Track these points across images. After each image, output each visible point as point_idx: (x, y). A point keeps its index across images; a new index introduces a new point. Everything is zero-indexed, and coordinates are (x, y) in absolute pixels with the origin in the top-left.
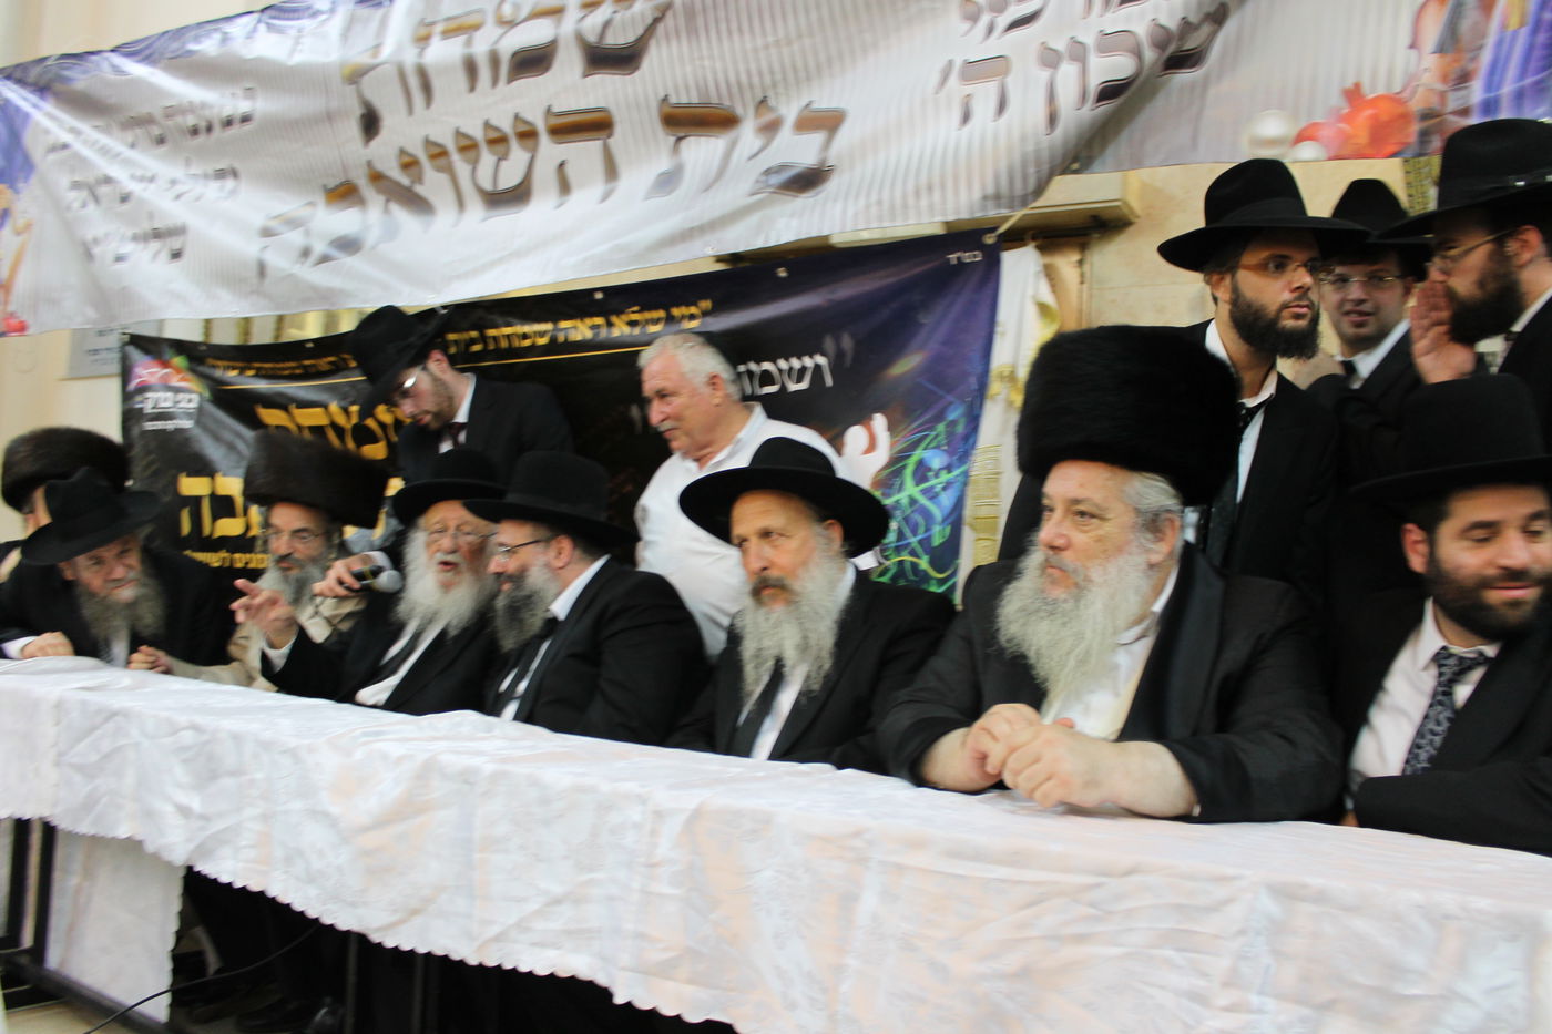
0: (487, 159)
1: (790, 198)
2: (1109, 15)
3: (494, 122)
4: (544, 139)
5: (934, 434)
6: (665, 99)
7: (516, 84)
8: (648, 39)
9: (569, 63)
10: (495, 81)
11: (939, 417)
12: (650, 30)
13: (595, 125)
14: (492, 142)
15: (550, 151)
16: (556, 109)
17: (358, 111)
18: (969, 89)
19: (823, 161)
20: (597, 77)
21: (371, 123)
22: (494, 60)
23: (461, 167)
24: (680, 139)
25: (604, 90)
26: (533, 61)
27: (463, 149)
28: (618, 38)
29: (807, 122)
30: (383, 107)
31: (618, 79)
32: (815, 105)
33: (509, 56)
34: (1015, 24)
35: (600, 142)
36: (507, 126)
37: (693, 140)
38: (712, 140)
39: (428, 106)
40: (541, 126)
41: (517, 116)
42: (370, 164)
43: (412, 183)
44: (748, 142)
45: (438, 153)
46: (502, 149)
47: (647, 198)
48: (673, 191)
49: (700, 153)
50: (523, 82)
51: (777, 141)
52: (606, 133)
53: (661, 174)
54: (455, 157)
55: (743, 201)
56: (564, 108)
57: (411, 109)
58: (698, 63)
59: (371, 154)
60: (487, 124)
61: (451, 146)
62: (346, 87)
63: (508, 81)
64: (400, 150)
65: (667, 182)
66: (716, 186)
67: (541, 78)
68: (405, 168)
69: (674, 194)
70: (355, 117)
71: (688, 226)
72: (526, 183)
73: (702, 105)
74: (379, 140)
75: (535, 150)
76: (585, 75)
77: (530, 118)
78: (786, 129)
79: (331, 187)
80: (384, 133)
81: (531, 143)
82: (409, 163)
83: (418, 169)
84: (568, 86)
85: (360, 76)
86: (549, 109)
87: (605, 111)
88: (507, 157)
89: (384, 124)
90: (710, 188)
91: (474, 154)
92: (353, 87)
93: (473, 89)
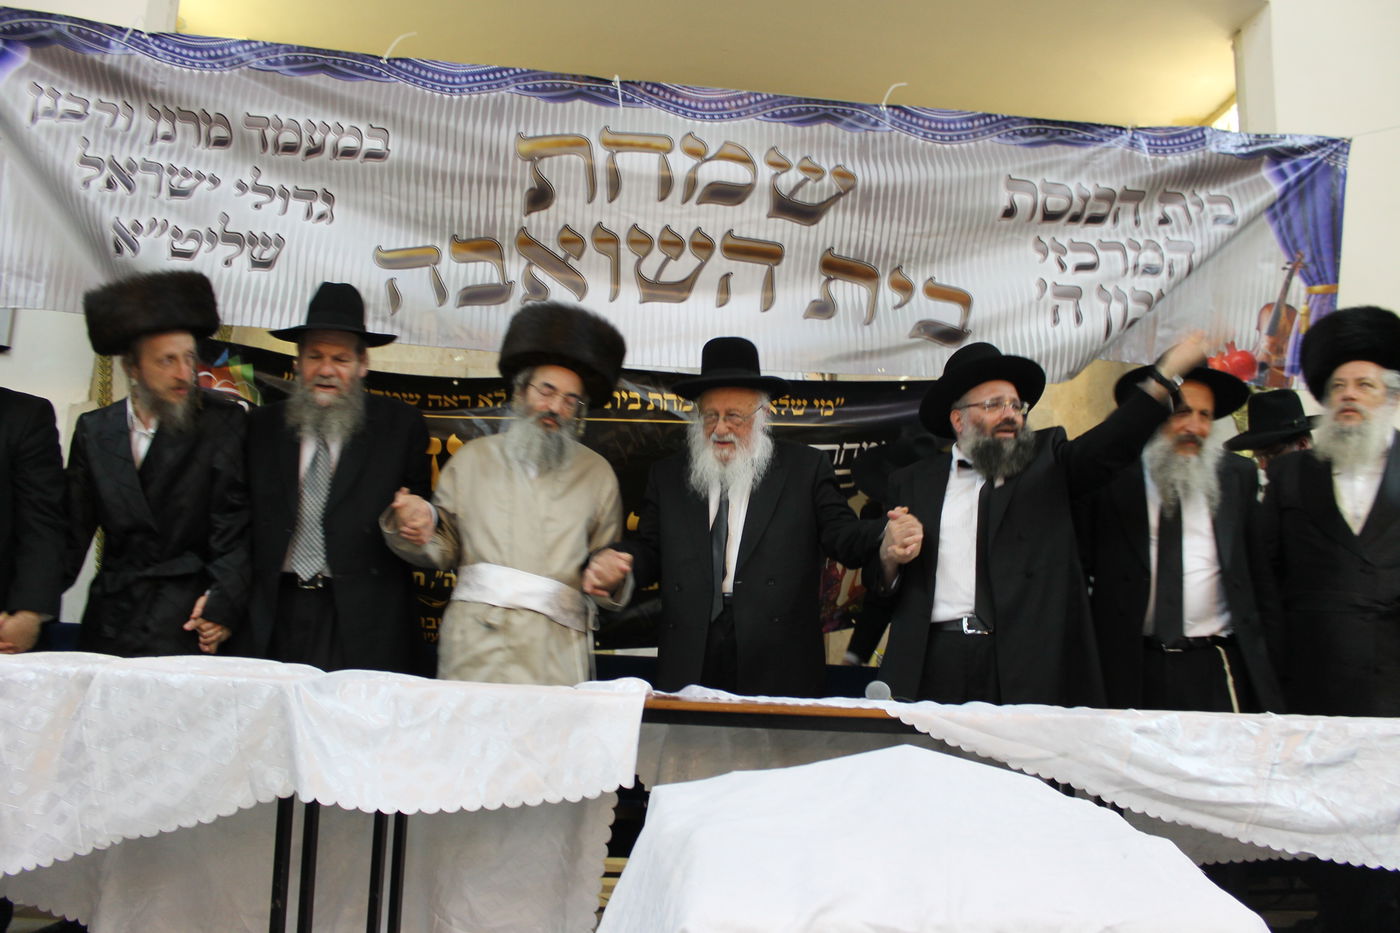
0: (656, 256)
1: (937, 345)
2: (1136, 278)
3: (675, 229)
4: (718, 253)
6: (830, 250)
7: (704, 206)
8: (829, 206)
9: (758, 204)
10: (685, 200)
12: (834, 199)
13: (769, 254)
14: (664, 243)
15: (719, 263)
16: (736, 233)
17: (529, 183)
18: (1058, 302)
19: (964, 326)
20: (780, 221)
21: (540, 197)
22: (691, 184)
23: (628, 258)
24: (829, 280)
26: (727, 194)
27: (632, 242)
28: (808, 197)
29: (936, 292)
30: (559, 188)
31: (797, 226)
32: (937, 281)
33: (705, 184)
34: (1080, 267)
35: (766, 267)
36: (686, 235)
37: (840, 282)
38: (855, 286)
39: (611, 200)
40: (718, 243)
41: (698, 230)
42: (523, 229)
43: (567, 256)
44: (888, 295)
45: (606, 239)
46: (674, 251)
47: (806, 317)
48: (830, 317)
49: (847, 293)
50: (712, 206)
51: (914, 300)
52: (774, 261)
53: (814, 301)
54: (624, 246)
55: (905, 340)
56: (744, 235)
57: (591, 198)
58: (862, 232)
59: (530, 222)
60: (667, 228)
61: (622, 237)
62: (519, 161)
63: (699, 202)
64: (566, 227)
65: (823, 309)
66: (875, 323)
67: (730, 208)
68: (564, 242)
69: (833, 319)
70: (522, 188)
71: (861, 349)
72: (689, 282)
73: (856, 261)
74: (543, 213)
75: (707, 259)
76: (769, 216)
77: (710, 234)
78: (919, 293)
79: (464, 238)
80: (552, 209)
81: (705, 253)
82: (571, 239)
83: (579, 246)
84: (753, 220)
85: (541, 157)
86: (730, 232)
87: (780, 246)
88: (677, 258)
89: (555, 202)
90: (869, 323)
91: (645, 248)
92: (528, 163)
93: (662, 199)
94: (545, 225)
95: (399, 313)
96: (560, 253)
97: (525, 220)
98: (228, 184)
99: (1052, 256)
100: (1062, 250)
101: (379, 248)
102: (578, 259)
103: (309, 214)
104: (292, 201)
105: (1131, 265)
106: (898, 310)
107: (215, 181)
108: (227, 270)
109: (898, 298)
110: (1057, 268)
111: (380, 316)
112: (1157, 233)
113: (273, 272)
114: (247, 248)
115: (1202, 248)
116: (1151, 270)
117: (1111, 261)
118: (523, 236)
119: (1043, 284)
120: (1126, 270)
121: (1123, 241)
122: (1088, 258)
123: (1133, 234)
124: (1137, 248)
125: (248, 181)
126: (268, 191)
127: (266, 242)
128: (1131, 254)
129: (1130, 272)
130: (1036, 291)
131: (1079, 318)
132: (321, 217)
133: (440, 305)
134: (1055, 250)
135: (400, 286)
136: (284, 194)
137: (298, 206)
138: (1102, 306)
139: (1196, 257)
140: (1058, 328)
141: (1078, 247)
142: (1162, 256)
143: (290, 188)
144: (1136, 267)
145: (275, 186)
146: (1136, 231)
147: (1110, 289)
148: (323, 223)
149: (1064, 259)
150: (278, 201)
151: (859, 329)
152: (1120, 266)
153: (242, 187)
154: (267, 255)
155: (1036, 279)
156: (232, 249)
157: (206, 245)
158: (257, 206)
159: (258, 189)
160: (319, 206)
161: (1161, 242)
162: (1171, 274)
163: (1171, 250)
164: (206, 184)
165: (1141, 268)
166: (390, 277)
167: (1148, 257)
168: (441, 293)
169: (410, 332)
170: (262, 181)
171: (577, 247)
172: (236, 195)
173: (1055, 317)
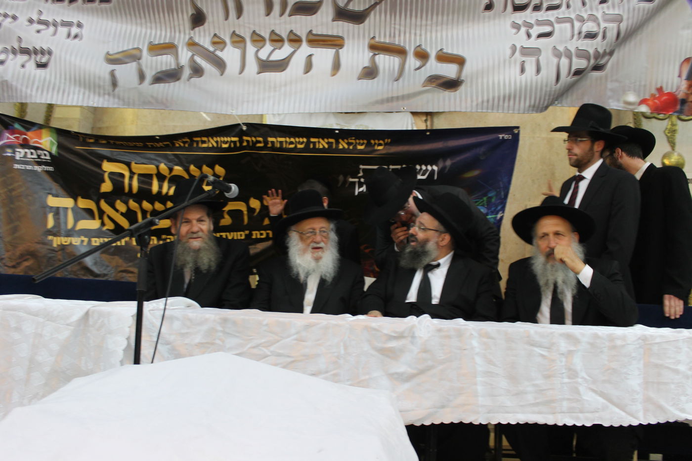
0: (268, 47)
1: (442, 91)
2: (579, 42)
3: (277, 32)
4: (304, 44)
5: (482, 200)
6: (374, 38)
7: (293, 17)
8: (370, 11)
9: (326, 12)
10: (282, 14)
11: (485, 195)
12: (372, 7)
13: (335, 43)
14: (272, 41)
15: (305, 50)
16: (314, 32)
17: (191, 11)
18: (524, 59)
19: (459, 77)
20: (340, 23)
21: (199, 19)
22: (284, 3)
23: (251, 49)
24: (375, 55)
25: (342, 28)
26: (306, 8)
27: (254, 41)
28: (355, 7)
29: (443, 58)
30: (208, 12)
31: (351, 25)
32: (445, 51)
33: (293, 3)
34: (541, 36)
35: (335, 50)
36: (284, 35)
37: (382, 56)
38: (392, 57)
39: (238, 17)
40: (304, 38)
41: (291, 31)
42: (191, 38)
43: (215, 50)
44: (412, 62)
45: (238, 40)
46: (278, 44)
47: (359, 79)
48: (374, 78)
49: (385, 62)
50: (298, 17)
51: (428, 64)
52: (340, 47)
53: (365, 68)
54: (248, 44)
55: (419, 88)
56: (319, 33)
57: (227, 18)
58: (393, 26)
59: (195, 34)
60: (273, 31)
61: (247, 38)
63: (290, 15)
64: (215, 35)
65: (370, 73)
66: (401, 80)
67: (309, 18)
68: (214, 43)
69: (376, 79)
70: (187, 14)
71: (390, 96)
72: (287, 60)
73: (390, 43)
74: (202, 28)
75: (298, 48)
76: (333, 20)
77: (298, 33)
78: (432, 61)
79: (157, 43)
80: (206, 24)
81: (296, 45)
82: (218, 42)
83: (223, 45)
84: (324, 23)
86: (311, 31)
87: (342, 37)
88: (280, 48)
89: (207, 21)
90: (397, 80)
91: (261, 43)
93: (268, 14)
94: (203, 35)
95: (117, 90)
96: (211, 49)
97: (192, 32)
98: (22, 19)
99: (523, 30)
100: (530, 26)
101: (108, 53)
102: (222, 52)
103: (69, 35)
104: (60, 29)
105: (576, 32)
106: (418, 71)
107: (14, 18)
108: (23, 70)
109: (418, 63)
110: (525, 37)
111: (107, 92)
112: (597, 10)
113: (48, 70)
114: (33, 56)
115: (628, 19)
116: (591, 36)
117: (562, 30)
118: (191, 41)
119: (514, 49)
120: (573, 36)
121: (573, 16)
122: (547, 29)
123: (580, 11)
124: (582, 20)
125: (35, 17)
126: (45, 23)
127: (43, 52)
128: (577, 25)
129: (576, 37)
130: (509, 52)
131: (538, 71)
132: (76, 36)
133: (141, 84)
134: (525, 26)
135: (117, 74)
136: (55, 24)
137: (63, 31)
138: (555, 60)
139: (623, 26)
140: (524, 76)
141: (540, 23)
142: (599, 25)
143: (58, 20)
144: (580, 33)
145: (50, 20)
146: (583, 9)
147: (561, 48)
148: (77, 40)
149: (531, 31)
150: (52, 29)
151: (391, 83)
152: (569, 34)
153: (31, 21)
154: (44, 60)
155: (510, 45)
156: (25, 57)
157: (11, 56)
158: (38, 32)
159: (40, 22)
160: (74, 30)
161: (599, 15)
162: (604, 37)
163: (606, 21)
164: (9, 20)
165: (583, 34)
166: (113, 69)
167: (590, 27)
168: (142, 77)
169: (123, 100)
170: (43, 18)
171: (221, 45)
172: (27, 26)
173: (523, 70)
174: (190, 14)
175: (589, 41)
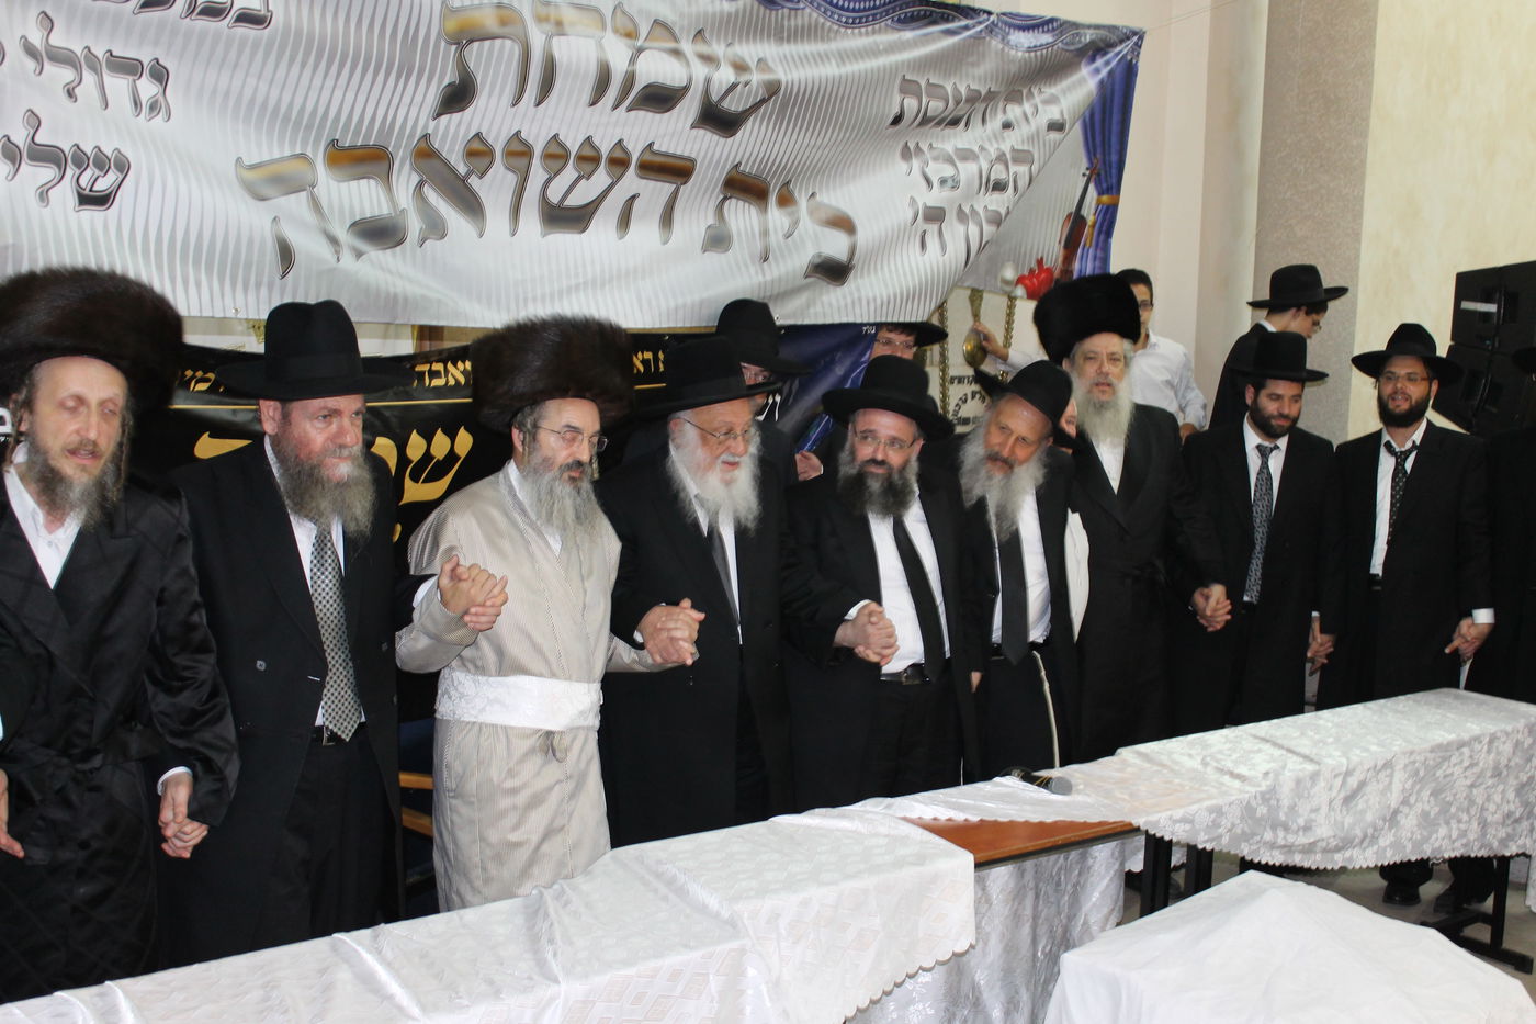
0: (570, 173)
1: (825, 284)
3: (596, 141)
4: (632, 170)
6: (737, 165)
7: (633, 114)
8: (750, 115)
10: (615, 107)
12: (756, 106)
13: (675, 170)
14: (581, 159)
15: (631, 181)
16: (655, 148)
17: (450, 76)
18: (925, 228)
19: (849, 260)
20: (702, 131)
21: (458, 96)
22: (628, 83)
23: (538, 174)
24: (726, 199)
26: (660, 98)
27: (548, 156)
28: (732, 105)
30: (483, 83)
31: (716, 137)
32: (819, 198)
33: (642, 85)
35: (673, 187)
36: (605, 149)
37: (734, 201)
39: (538, 104)
40: (635, 158)
41: (619, 142)
42: (426, 137)
43: (469, 173)
44: (778, 217)
45: (519, 152)
46: (588, 167)
47: (704, 250)
48: (727, 250)
49: (741, 216)
50: (641, 113)
51: (801, 225)
52: (684, 180)
53: (709, 230)
54: (536, 161)
55: (801, 281)
56: (663, 149)
57: (517, 101)
58: (771, 145)
59: (436, 128)
60: (589, 140)
61: (538, 150)
62: (443, 44)
63: (629, 109)
64: (478, 135)
65: (719, 238)
66: (771, 258)
67: (658, 116)
68: (469, 155)
69: (729, 252)
70: (440, 82)
72: (592, 206)
73: (756, 177)
74: (456, 117)
75: (619, 179)
76: (693, 127)
77: (628, 146)
78: (805, 218)
79: (348, 144)
80: (469, 111)
81: (618, 171)
82: (479, 152)
83: (486, 161)
84: (675, 132)
85: (471, 41)
86: (651, 145)
87: (693, 161)
88: (591, 176)
89: (475, 101)
90: (765, 259)
91: (559, 163)
92: (454, 47)
93: (593, 104)
94: (452, 134)
96: (462, 169)
97: (432, 124)
99: (917, 166)
100: (924, 158)
101: (239, 162)
102: (481, 178)
103: (137, 103)
105: (984, 178)
106: (790, 240)
108: (45, 212)
109: (786, 222)
110: (925, 184)
113: (112, 214)
114: (71, 171)
115: (1039, 157)
116: (1000, 186)
117: (969, 176)
118: (423, 144)
119: (915, 206)
120: (980, 186)
122: (951, 171)
124: (991, 158)
125: (38, 40)
126: (68, 60)
127: (102, 163)
128: (985, 167)
129: (983, 188)
131: (943, 246)
132: (154, 107)
133: (335, 257)
134: (918, 158)
135: (288, 232)
137: (118, 85)
138: (961, 229)
139: (1035, 169)
140: (926, 256)
142: (1008, 169)
144: (988, 181)
145: (76, 47)
147: (967, 209)
148: (159, 120)
149: (928, 170)
150: (90, 80)
151: (757, 265)
152: (976, 181)
153: (32, 52)
154: (102, 185)
155: (907, 198)
156: (47, 173)
158: (67, 92)
159: (55, 56)
160: (147, 88)
161: (1008, 151)
162: (1016, 189)
163: (1015, 162)
165: (992, 184)
166: (272, 214)
167: (998, 170)
168: (332, 238)
170: (58, 41)
171: (482, 162)
172: (31, 73)
173: (923, 245)
174: (446, 82)
175: (997, 196)
